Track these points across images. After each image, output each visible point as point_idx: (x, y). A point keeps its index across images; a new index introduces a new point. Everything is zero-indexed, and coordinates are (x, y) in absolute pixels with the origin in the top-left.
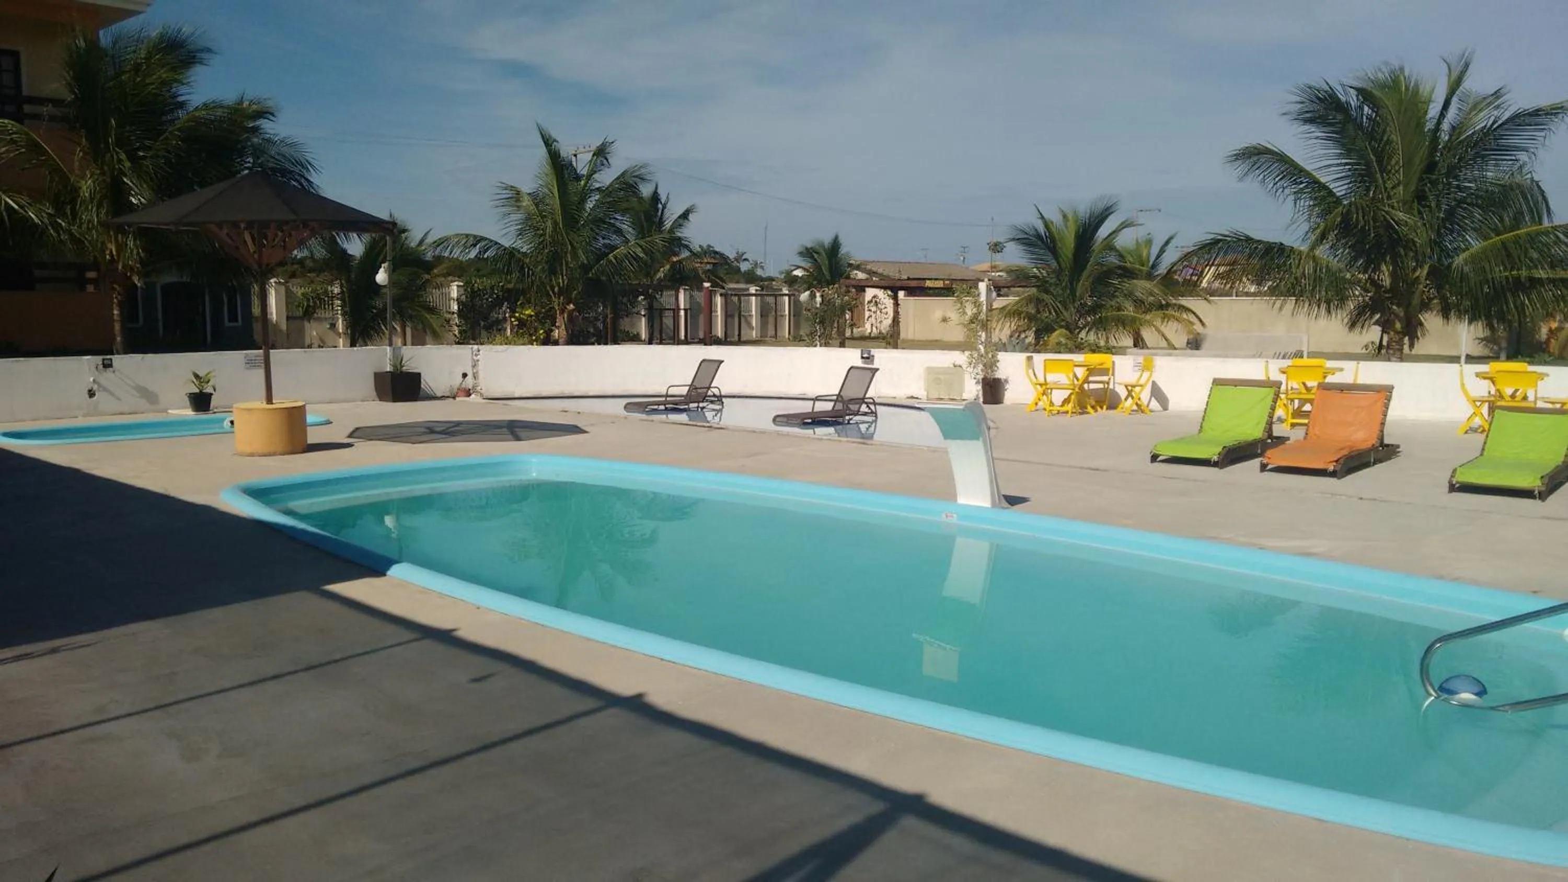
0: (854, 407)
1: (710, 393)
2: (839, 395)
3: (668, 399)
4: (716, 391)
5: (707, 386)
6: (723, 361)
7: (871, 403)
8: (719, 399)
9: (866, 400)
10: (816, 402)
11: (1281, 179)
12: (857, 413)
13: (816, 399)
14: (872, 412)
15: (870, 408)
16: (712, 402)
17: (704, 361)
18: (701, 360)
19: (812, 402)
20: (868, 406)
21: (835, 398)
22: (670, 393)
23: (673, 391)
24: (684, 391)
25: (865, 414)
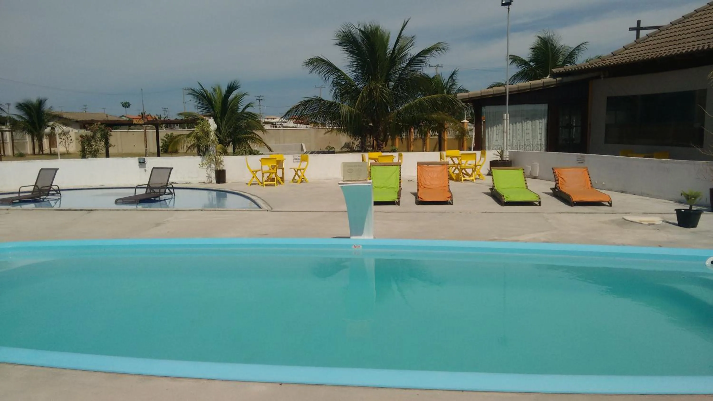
0: (162, 191)
1: (51, 189)
2: (148, 184)
3: (21, 195)
4: (56, 188)
5: (50, 185)
6: (58, 169)
7: (171, 188)
8: (58, 191)
9: (168, 186)
10: (137, 189)
11: (328, 73)
12: (165, 193)
13: (137, 187)
14: (171, 193)
15: (170, 191)
16: (53, 195)
17: (42, 169)
18: (40, 169)
19: (134, 189)
20: (169, 190)
21: (146, 186)
22: (21, 191)
23: (23, 190)
24: (31, 189)
25: (168, 194)
